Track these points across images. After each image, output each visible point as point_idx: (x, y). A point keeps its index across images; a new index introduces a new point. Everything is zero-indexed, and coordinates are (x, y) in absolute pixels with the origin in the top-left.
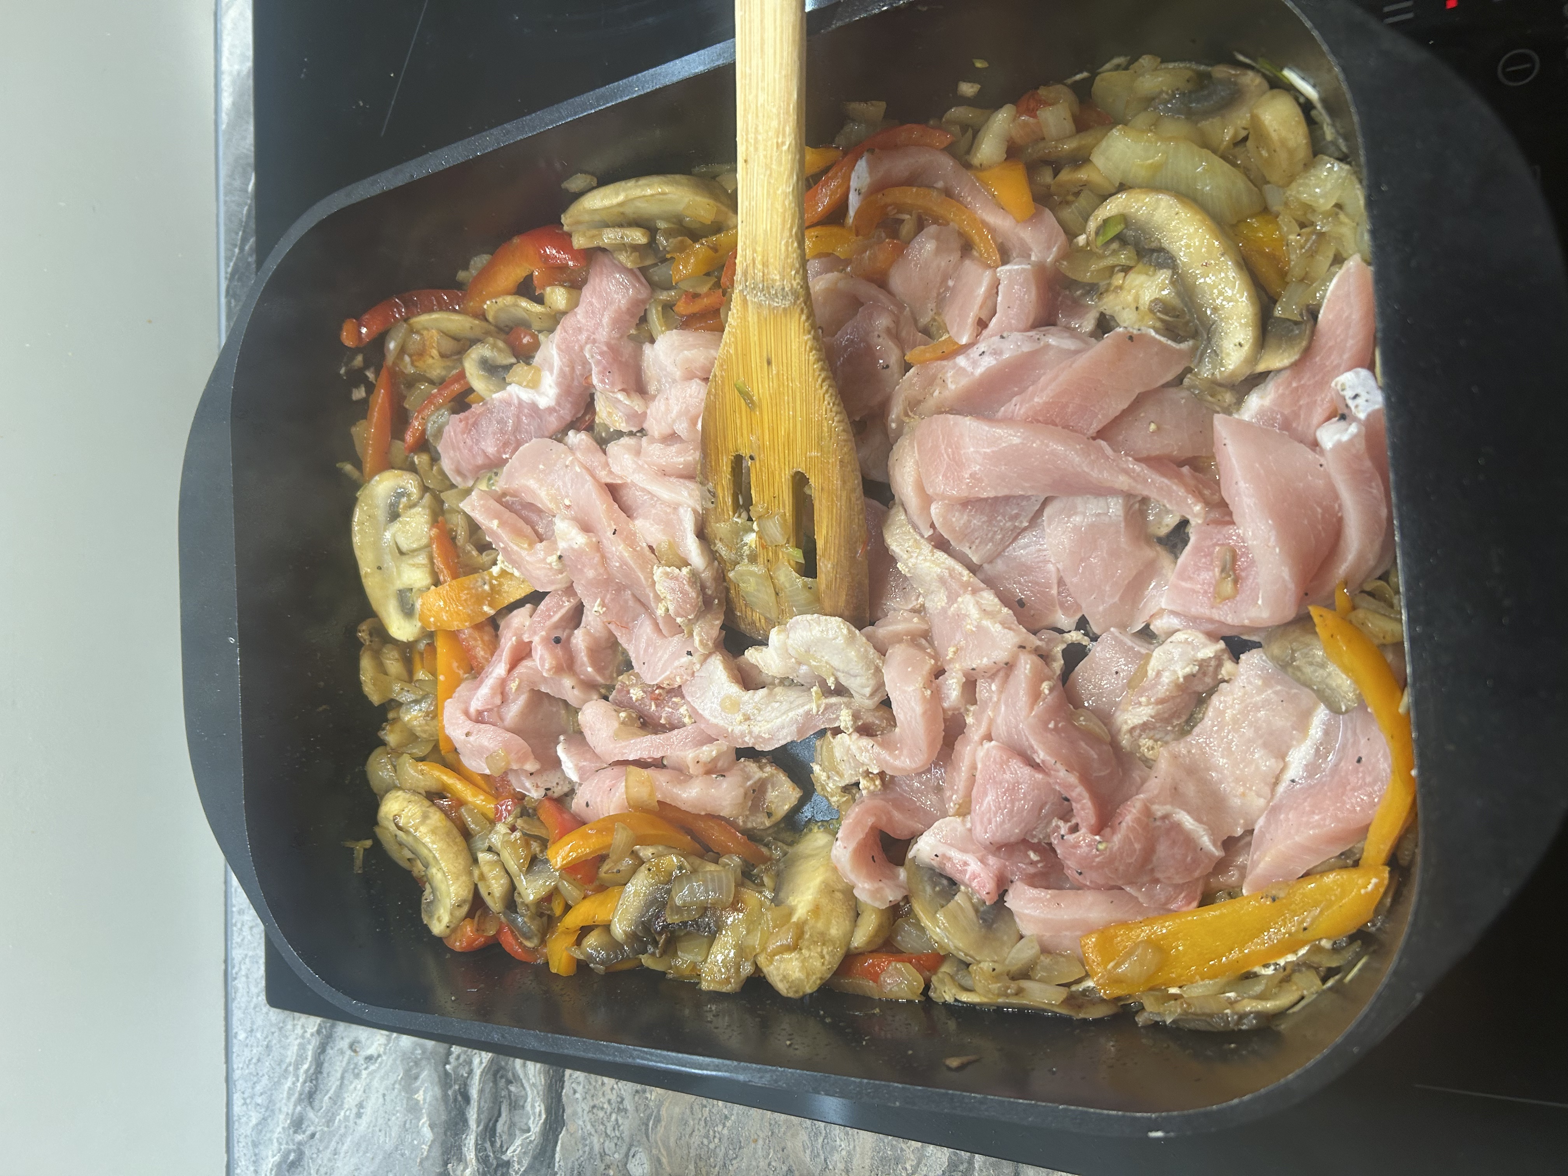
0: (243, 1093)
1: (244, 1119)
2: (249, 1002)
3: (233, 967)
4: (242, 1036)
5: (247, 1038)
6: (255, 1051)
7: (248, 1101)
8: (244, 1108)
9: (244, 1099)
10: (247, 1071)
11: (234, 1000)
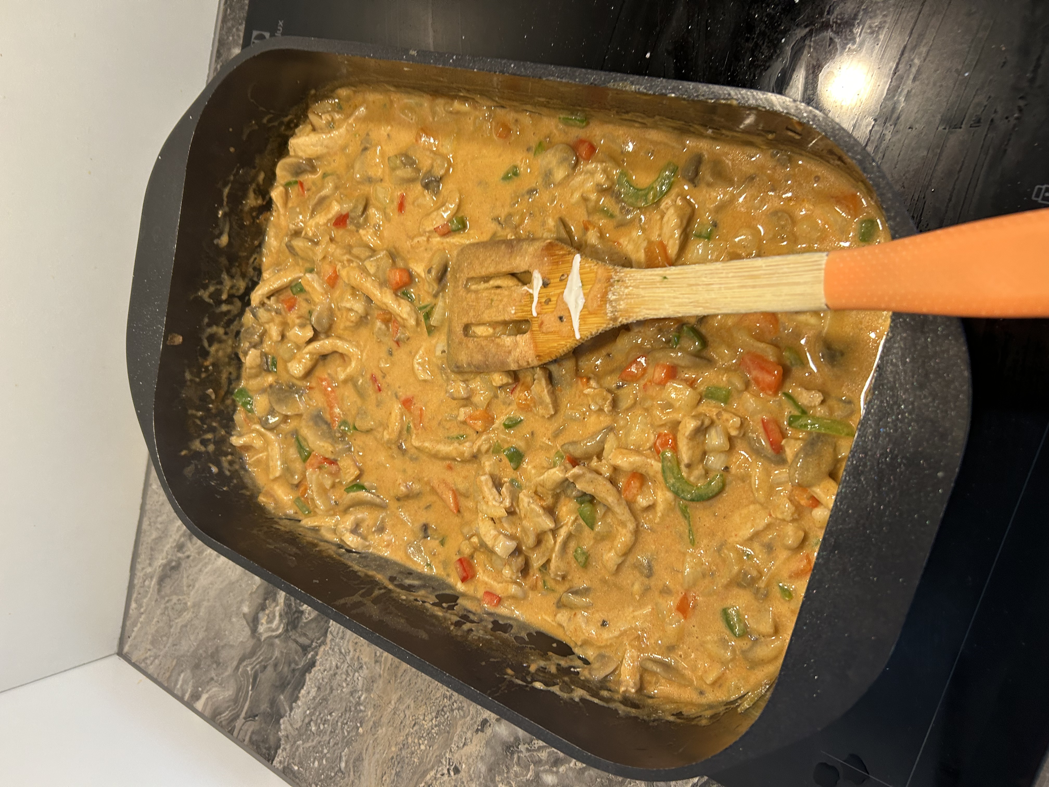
1: (148, 533)
7: (152, 524)
8: (149, 527)
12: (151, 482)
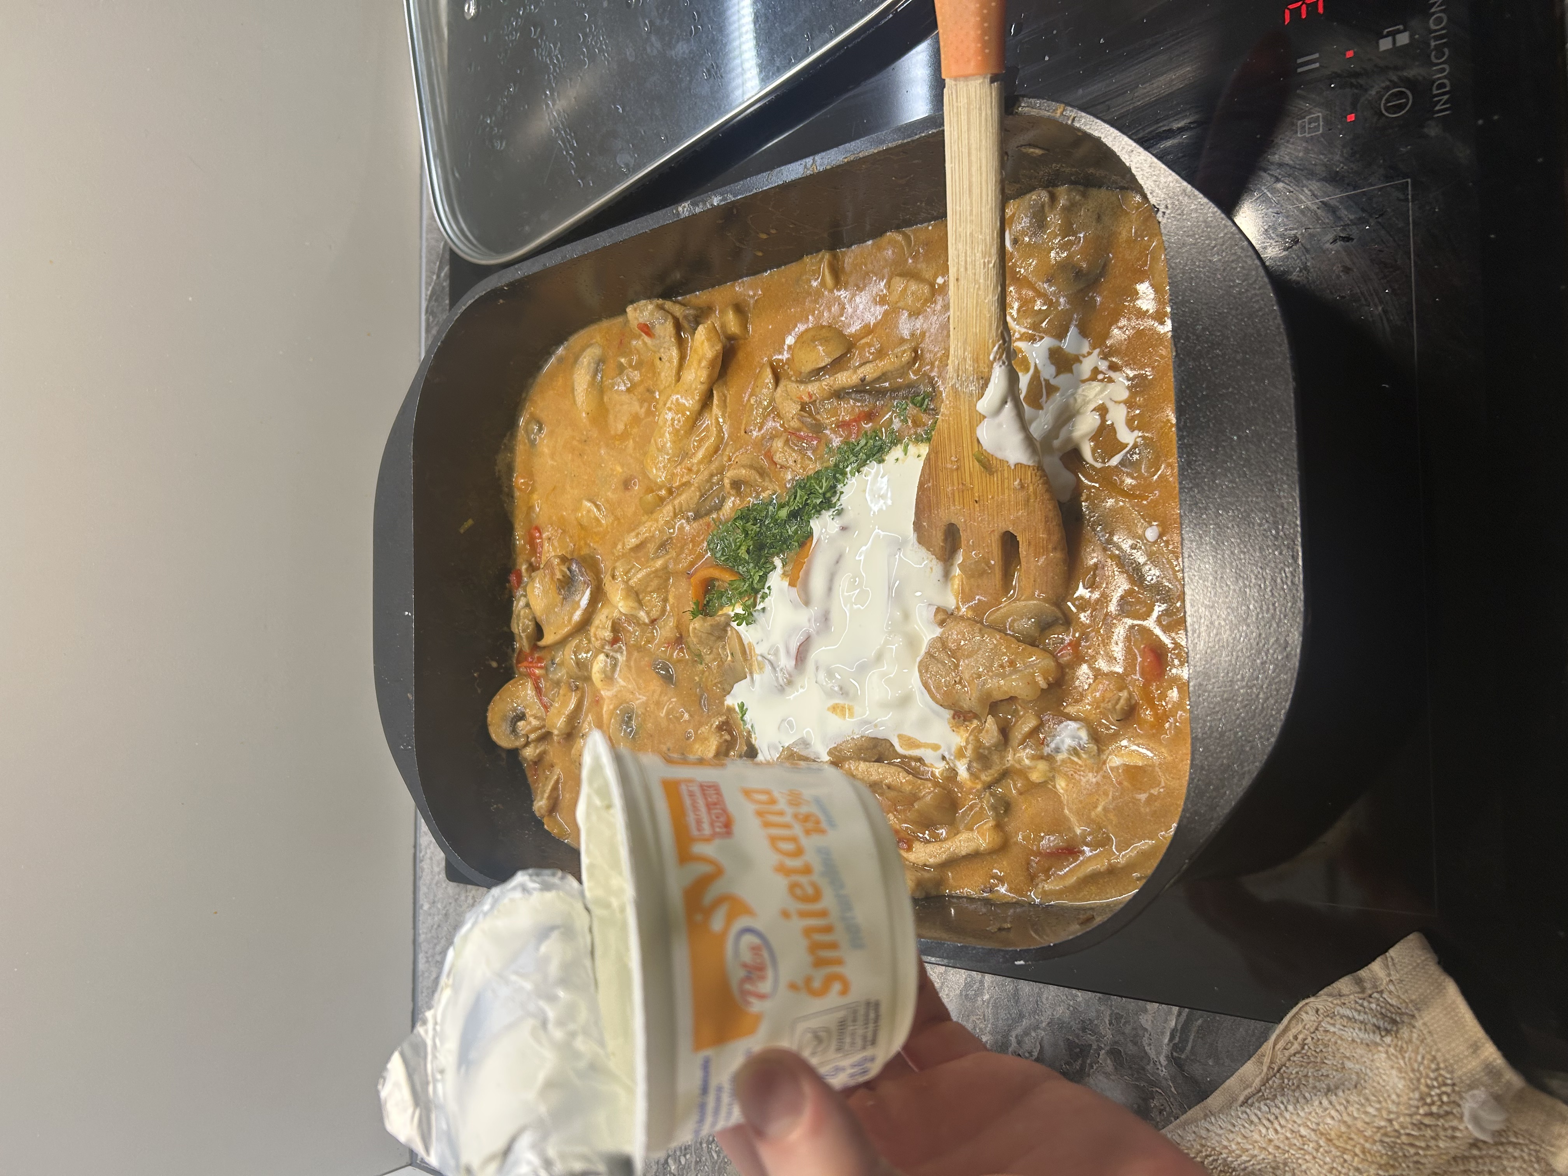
0: (426, 953)
1: (426, 974)
2: (432, 879)
3: (420, 852)
4: (426, 907)
5: (430, 908)
6: (436, 919)
7: (430, 959)
8: (427, 965)
9: (427, 958)
10: (429, 936)
11: (420, 878)
12: (421, 902)
